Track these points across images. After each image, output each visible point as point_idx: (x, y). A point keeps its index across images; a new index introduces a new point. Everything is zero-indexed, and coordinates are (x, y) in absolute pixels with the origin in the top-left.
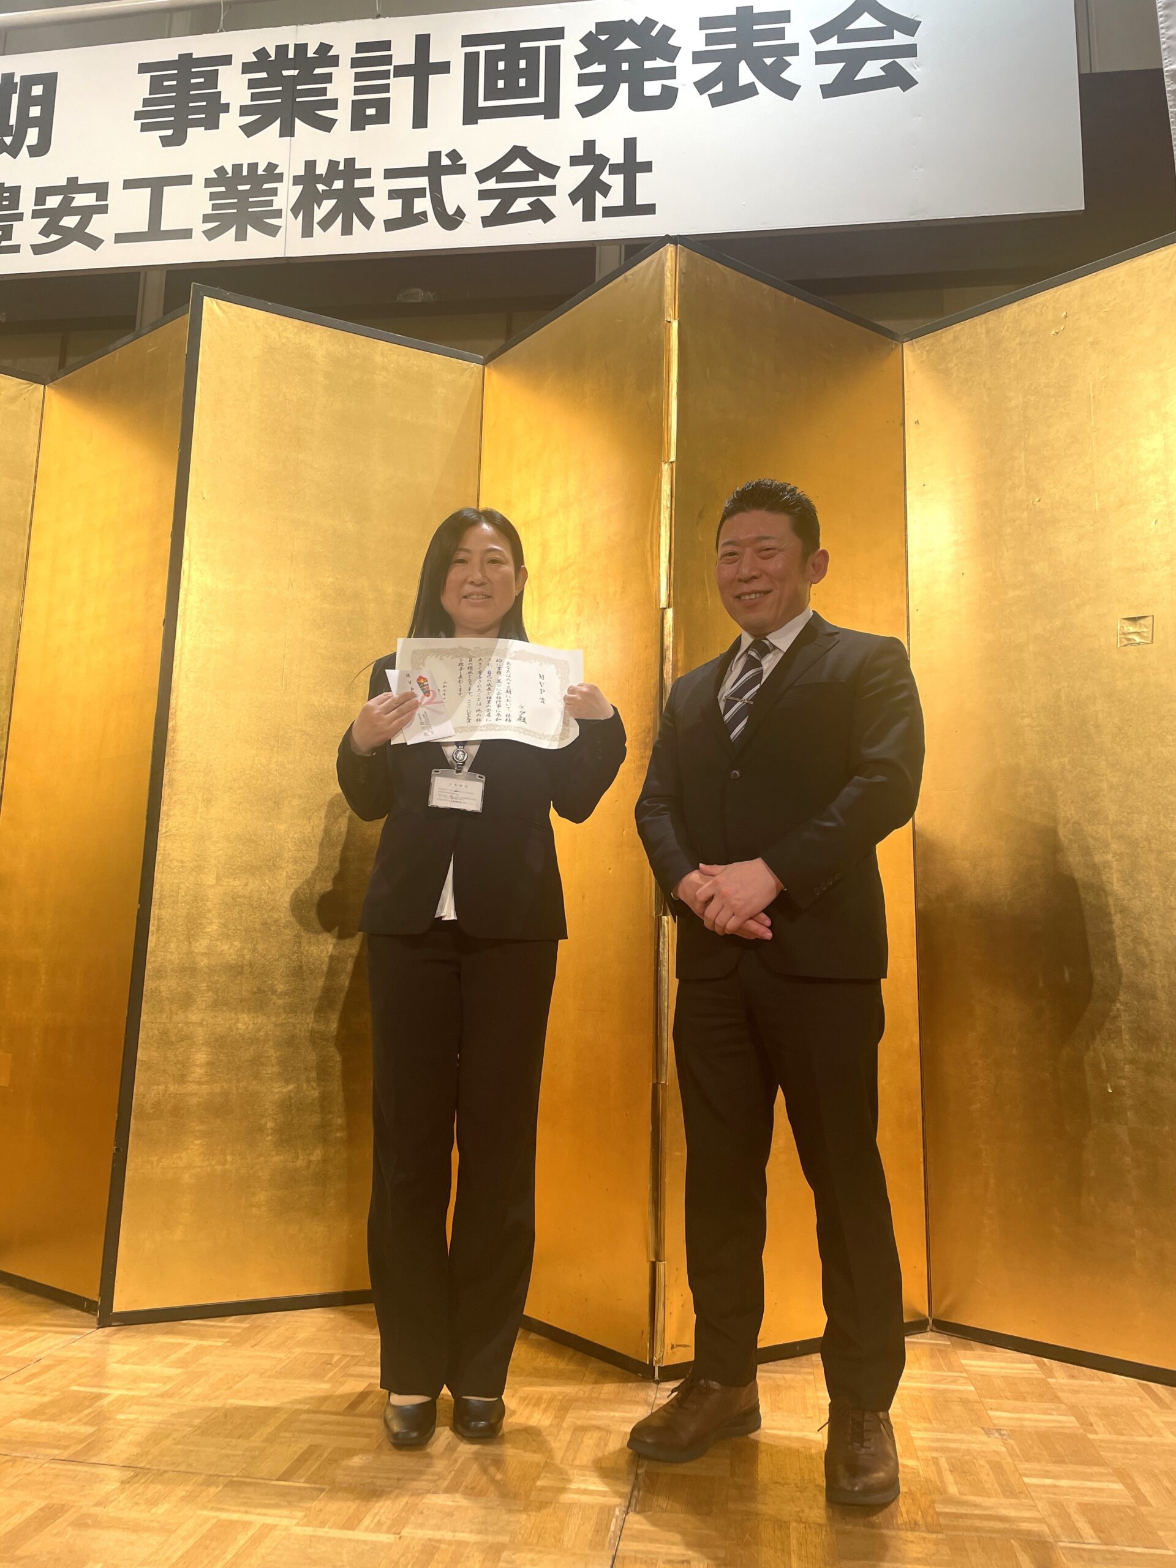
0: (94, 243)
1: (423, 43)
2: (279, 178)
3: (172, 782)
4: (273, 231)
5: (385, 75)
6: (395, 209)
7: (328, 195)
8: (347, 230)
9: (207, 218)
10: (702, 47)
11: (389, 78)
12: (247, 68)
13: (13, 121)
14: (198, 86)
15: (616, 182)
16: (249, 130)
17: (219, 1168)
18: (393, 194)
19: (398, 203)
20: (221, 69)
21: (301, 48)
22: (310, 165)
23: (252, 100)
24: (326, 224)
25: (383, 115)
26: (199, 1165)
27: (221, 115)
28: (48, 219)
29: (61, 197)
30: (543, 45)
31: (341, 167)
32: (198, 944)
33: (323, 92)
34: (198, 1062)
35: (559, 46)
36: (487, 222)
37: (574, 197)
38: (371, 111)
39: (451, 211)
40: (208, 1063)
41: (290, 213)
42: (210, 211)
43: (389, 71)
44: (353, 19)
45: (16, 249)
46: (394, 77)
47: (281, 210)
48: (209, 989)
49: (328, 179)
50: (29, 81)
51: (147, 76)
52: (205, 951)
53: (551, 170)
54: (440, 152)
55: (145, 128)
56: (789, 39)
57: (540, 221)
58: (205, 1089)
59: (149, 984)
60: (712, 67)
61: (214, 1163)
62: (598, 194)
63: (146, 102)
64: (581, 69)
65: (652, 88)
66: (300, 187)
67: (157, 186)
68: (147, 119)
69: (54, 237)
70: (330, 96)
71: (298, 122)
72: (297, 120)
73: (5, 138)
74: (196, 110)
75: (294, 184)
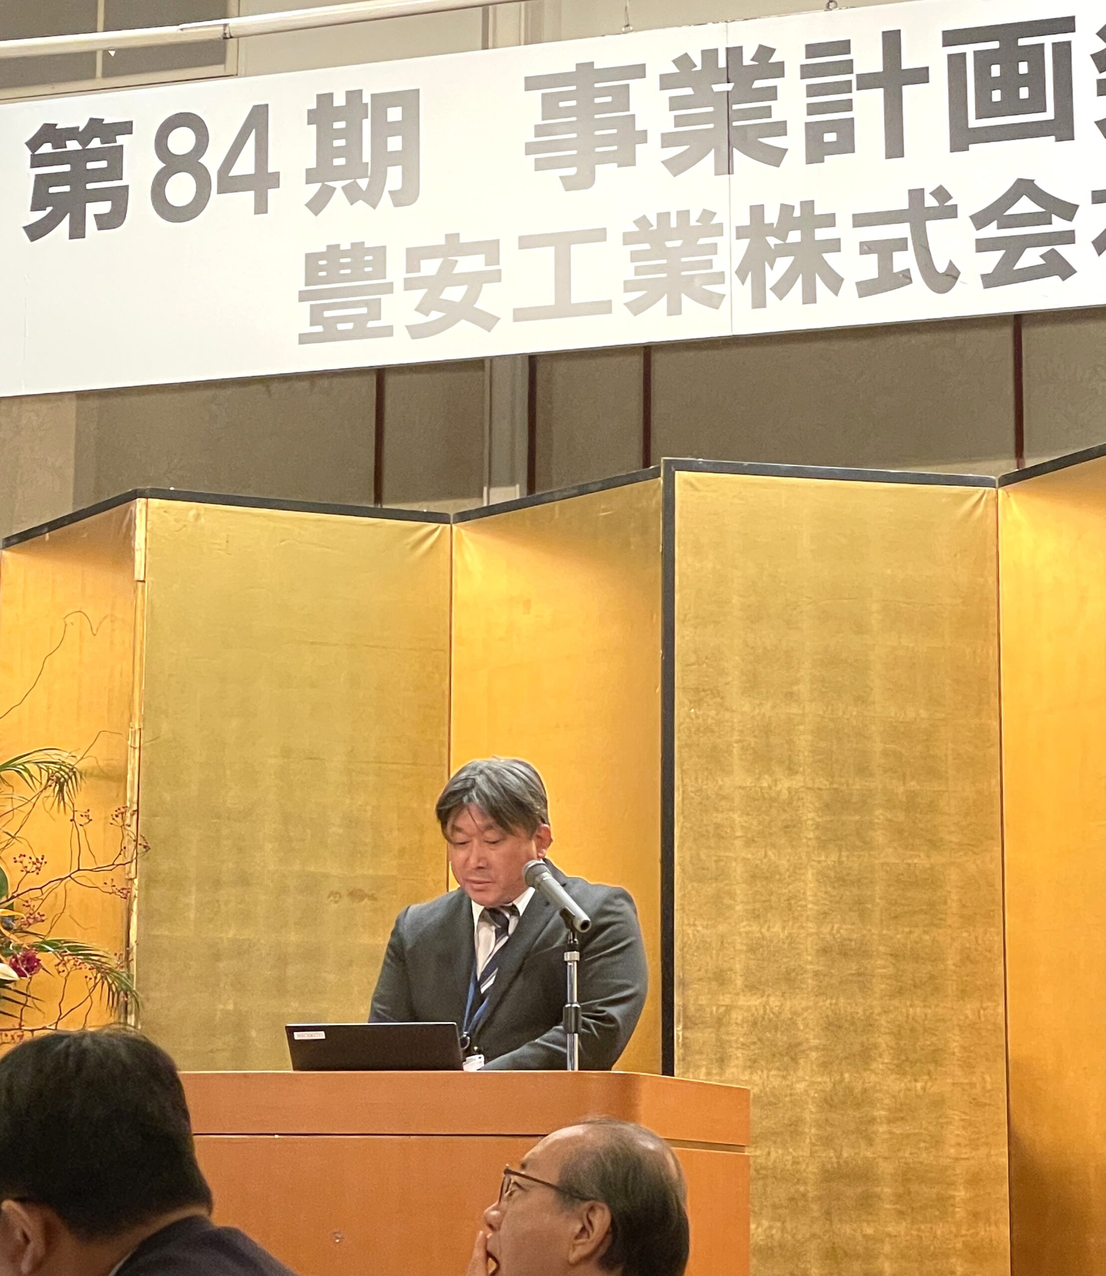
0: (488, 322)
1: (892, 41)
2: (718, 230)
4: (713, 301)
5: (846, 87)
6: (869, 267)
7: (785, 250)
8: (810, 297)
9: (629, 286)
11: (850, 92)
12: (666, 82)
13: (367, 157)
14: (604, 108)
16: (676, 166)
18: (866, 248)
19: (874, 258)
20: (634, 84)
21: (734, 53)
22: (757, 211)
23: (676, 125)
24: (781, 290)
25: (846, 145)
27: (638, 146)
28: (426, 290)
29: (440, 261)
30: (1048, 41)
31: (797, 213)
33: (767, 111)
35: (1069, 43)
36: (990, 281)
37: (1099, 244)
38: (830, 137)
39: (941, 267)
41: (735, 277)
42: (631, 276)
43: (850, 82)
44: (799, 11)
45: (388, 331)
46: (858, 89)
47: (722, 273)
49: (781, 231)
50: (382, 101)
51: (537, 94)
53: (1068, 211)
54: (923, 190)
55: (540, 166)
57: (1057, 278)
63: (539, 130)
64: (1100, 71)
66: (745, 242)
67: (562, 243)
68: (542, 152)
69: (435, 315)
70: (776, 117)
71: (736, 153)
72: (734, 149)
73: (358, 181)
74: (606, 141)
75: (738, 238)
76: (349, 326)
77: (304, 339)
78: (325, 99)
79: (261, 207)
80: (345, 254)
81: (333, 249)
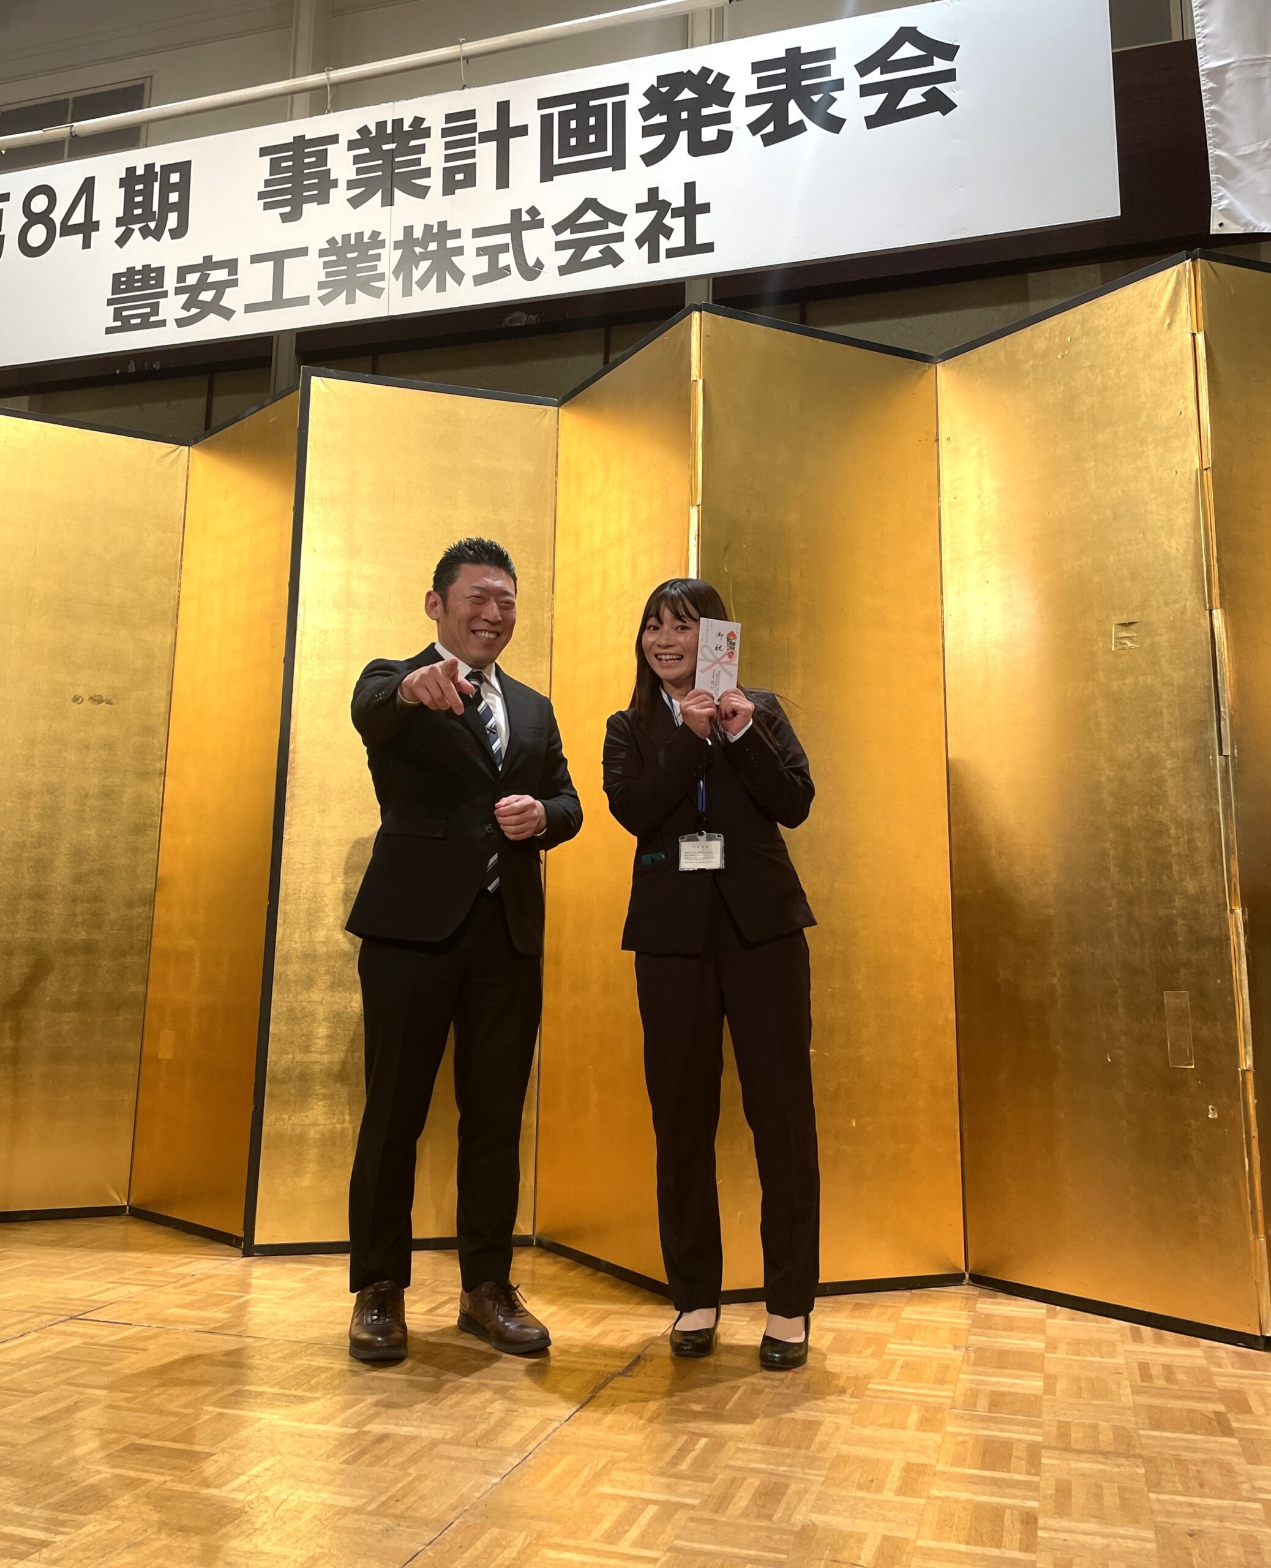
0: (227, 314)
1: (503, 109)
2: (382, 244)
3: (293, 796)
4: (377, 293)
5: (471, 142)
6: (482, 265)
7: (424, 256)
8: (441, 287)
9: (321, 285)
10: (754, 90)
11: (474, 145)
12: (352, 145)
13: (155, 208)
14: (310, 165)
15: (678, 224)
16: (355, 202)
17: (338, 1126)
18: (481, 251)
19: (485, 259)
20: (330, 148)
21: (398, 123)
22: (409, 230)
23: (357, 175)
24: (423, 283)
25: (470, 181)
26: (323, 1122)
27: (331, 190)
28: (188, 295)
29: (199, 274)
30: (610, 101)
31: (435, 230)
32: (317, 934)
33: (418, 162)
34: (320, 1035)
35: (624, 102)
36: (564, 270)
37: (640, 242)
38: (459, 177)
39: (531, 262)
40: (328, 1036)
41: (391, 275)
42: (324, 279)
43: (474, 138)
44: (442, 92)
45: (162, 323)
46: (480, 143)
47: (384, 274)
48: (328, 973)
49: (424, 243)
50: (167, 169)
51: (267, 159)
52: (323, 940)
53: (620, 218)
54: (520, 210)
55: (267, 207)
56: (834, 76)
57: (610, 266)
58: (326, 1058)
59: (278, 968)
60: (763, 109)
61: (334, 1121)
62: (662, 239)
63: (267, 183)
64: (645, 120)
65: (709, 134)
66: (400, 252)
67: (278, 258)
68: (269, 198)
69: (194, 311)
70: (423, 165)
71: (397, 192)
72: (396, 189)
73: (150, 224)
74: (310, 187)
75: (395, 249)
76: (138, 321)
77: (109, 331)
78: (131, 171)
79: (86, 244)
80: (139, 272)
81: (131, 271)
